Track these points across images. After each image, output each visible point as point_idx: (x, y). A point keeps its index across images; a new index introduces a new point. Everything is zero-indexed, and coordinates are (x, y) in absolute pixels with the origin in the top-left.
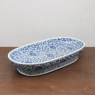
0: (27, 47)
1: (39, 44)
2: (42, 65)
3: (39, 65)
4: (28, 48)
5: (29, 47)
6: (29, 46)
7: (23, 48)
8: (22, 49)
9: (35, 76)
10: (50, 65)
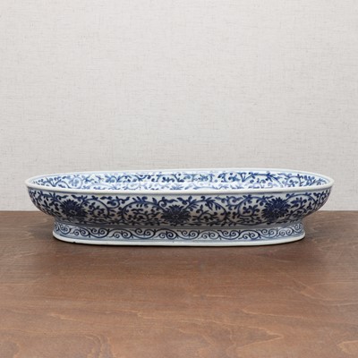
0: (134, 178)
1: (181, 178)
2: (79, 198)
3: (72, 199)
5: (140, 179)
6: (141, 175)
7: (117, 177)
8: (113, 179)
9: (74, 243)
10: (109, 206)
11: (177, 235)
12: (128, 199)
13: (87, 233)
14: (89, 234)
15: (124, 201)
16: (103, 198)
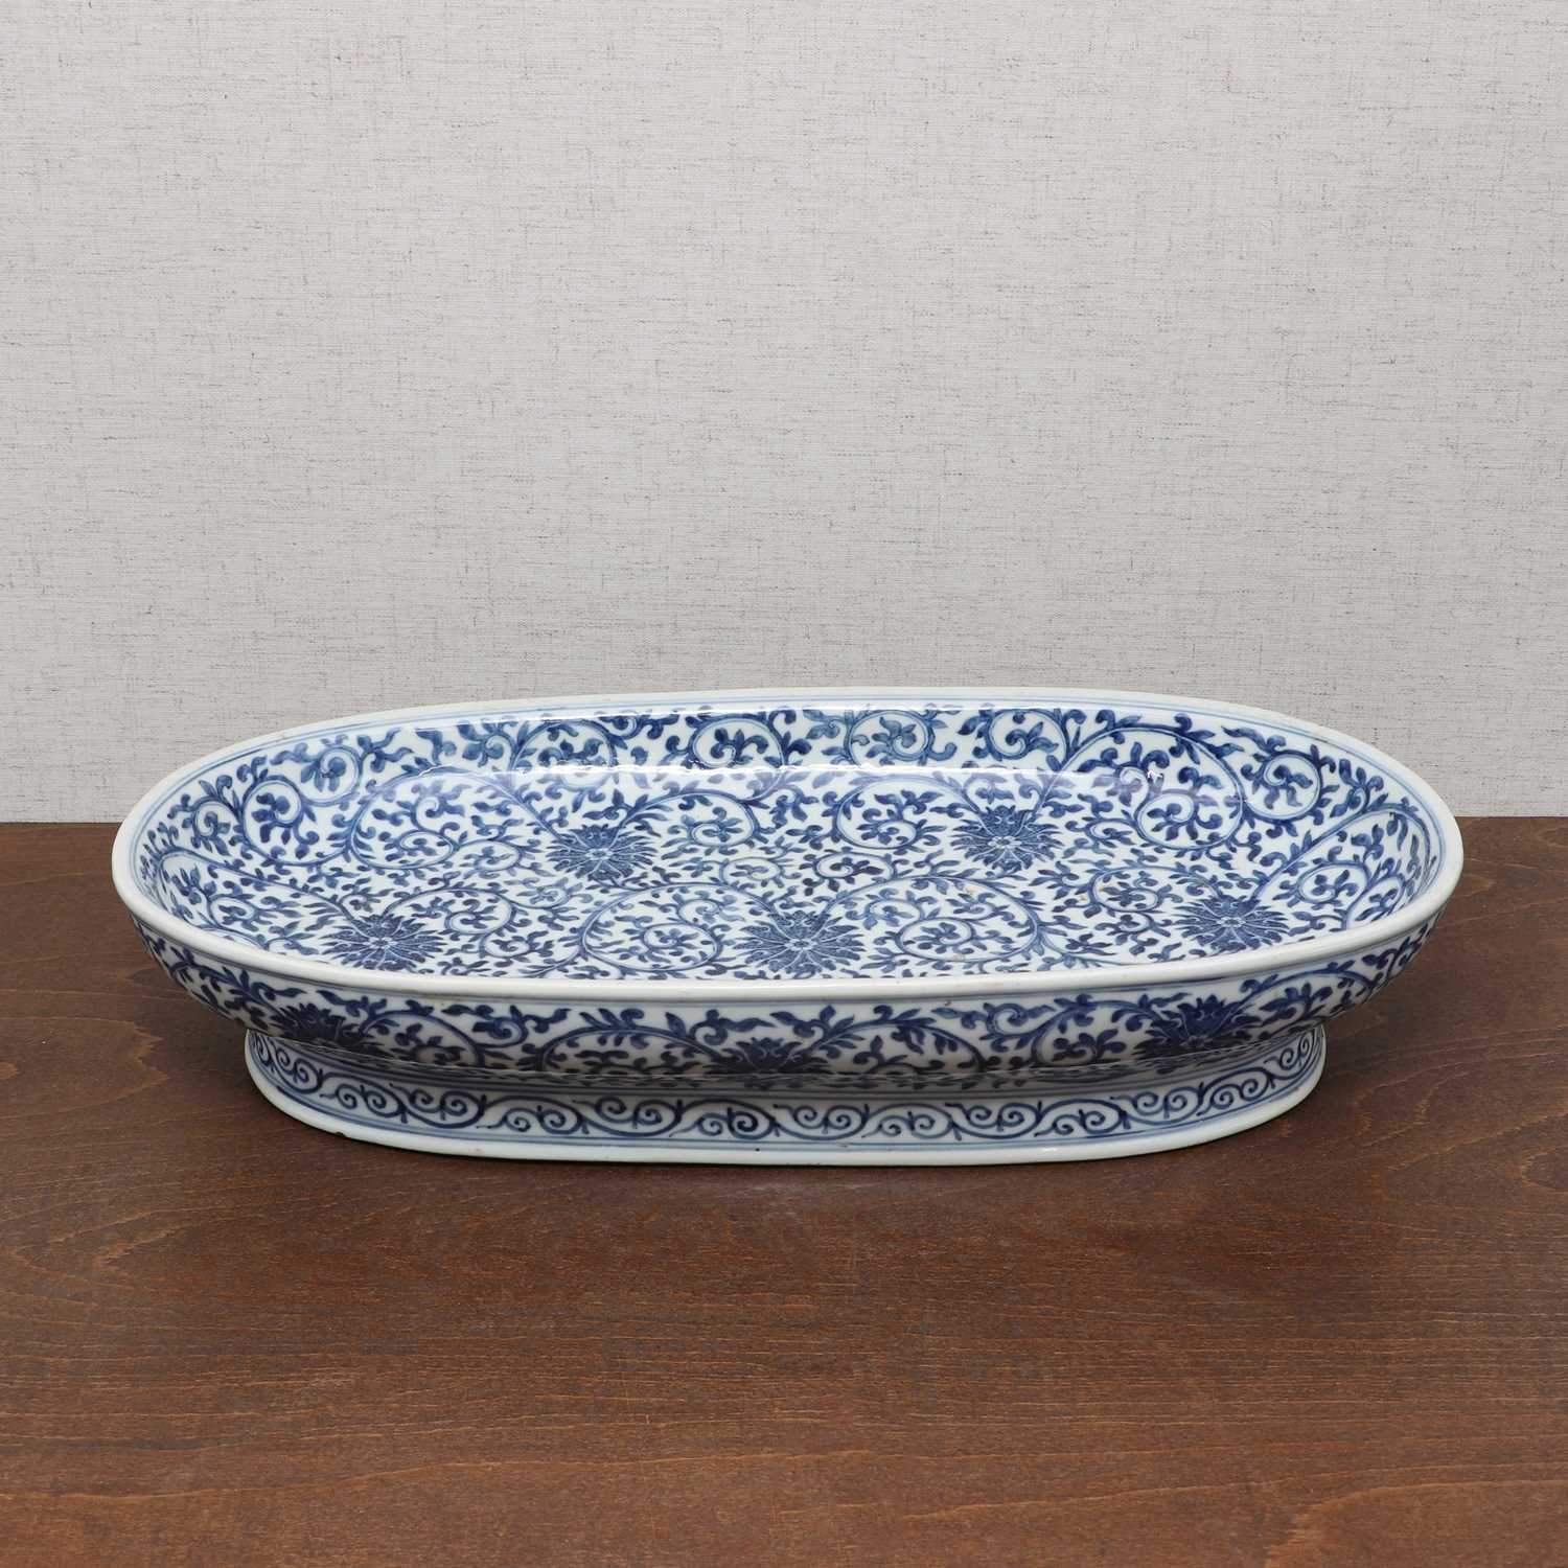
0: (586, 734)
1: (799, 730)
2: (352, 1006)
4: (592, 748)
5: (614, 741)
6: (621, 722)
7: (513, 733)
8: (495, 741)
9: (340, 1136)
10: (483, 1038)
11: (774, 1125)
12: (561, 1015)
13: (392, 1106)
14: (402, 1110)
15: (542, 1025)
16: (456, 1011)
